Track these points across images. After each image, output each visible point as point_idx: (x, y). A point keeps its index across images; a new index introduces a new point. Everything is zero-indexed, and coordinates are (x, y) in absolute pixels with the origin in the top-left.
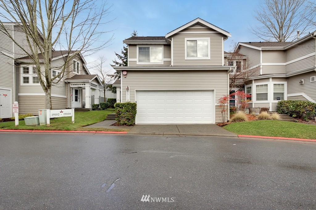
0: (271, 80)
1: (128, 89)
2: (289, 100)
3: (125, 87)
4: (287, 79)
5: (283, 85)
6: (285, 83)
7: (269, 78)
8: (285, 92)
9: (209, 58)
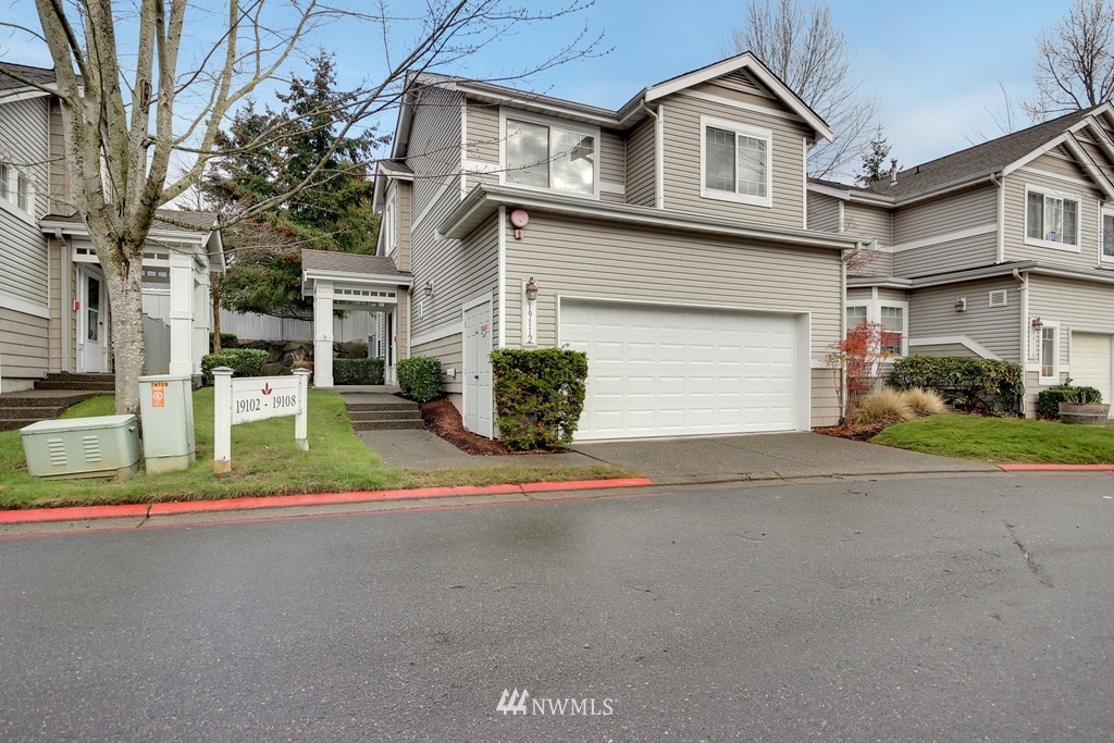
0: (875, 293)
1: (531, 290)
2: (913, 355)
3: (517, 282)
4: (907, 293)
5: (899, 310)
6: (903, 304)
7: (871, 287)
8: (905, 332)
9: (767, 201)
